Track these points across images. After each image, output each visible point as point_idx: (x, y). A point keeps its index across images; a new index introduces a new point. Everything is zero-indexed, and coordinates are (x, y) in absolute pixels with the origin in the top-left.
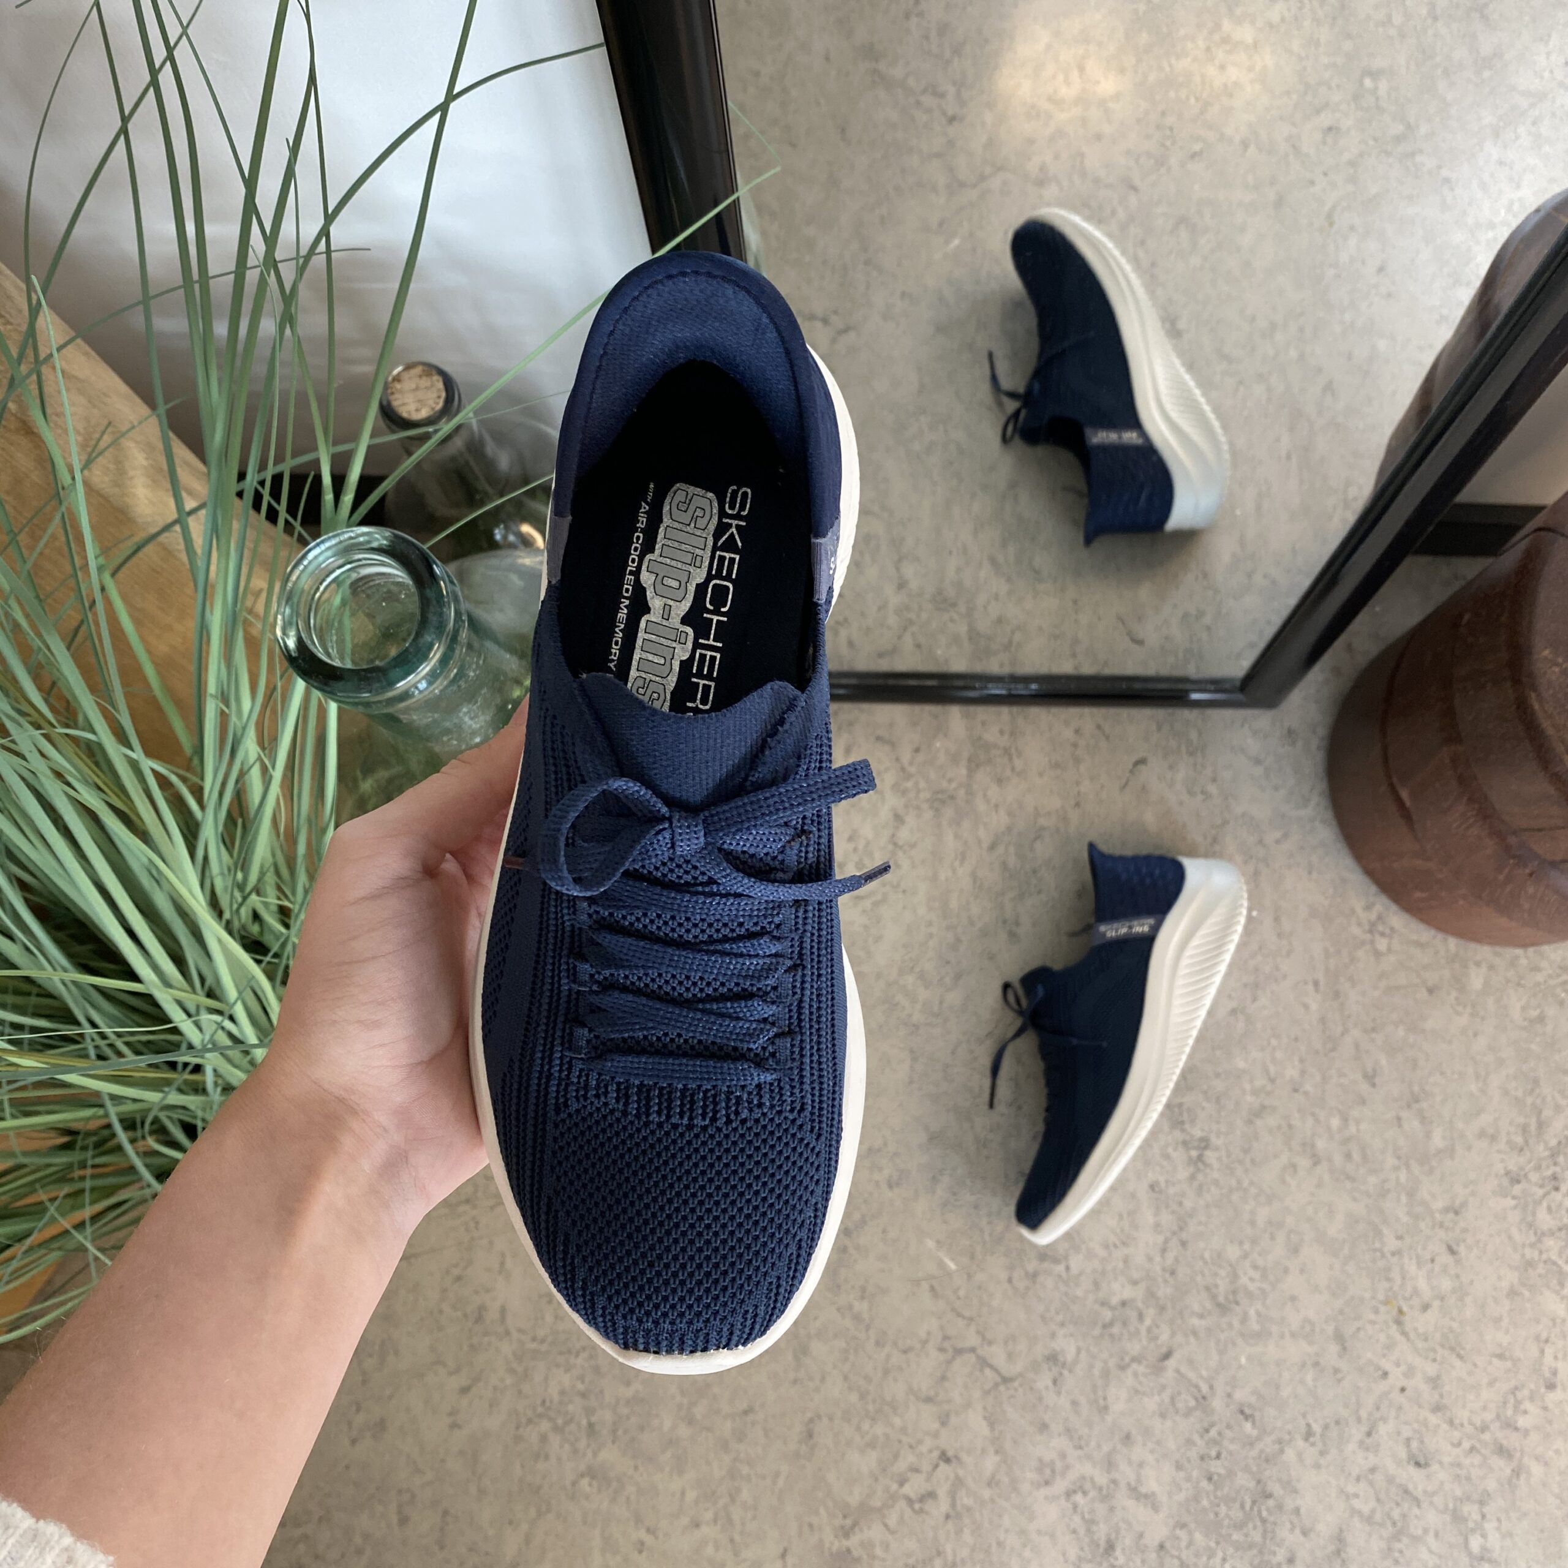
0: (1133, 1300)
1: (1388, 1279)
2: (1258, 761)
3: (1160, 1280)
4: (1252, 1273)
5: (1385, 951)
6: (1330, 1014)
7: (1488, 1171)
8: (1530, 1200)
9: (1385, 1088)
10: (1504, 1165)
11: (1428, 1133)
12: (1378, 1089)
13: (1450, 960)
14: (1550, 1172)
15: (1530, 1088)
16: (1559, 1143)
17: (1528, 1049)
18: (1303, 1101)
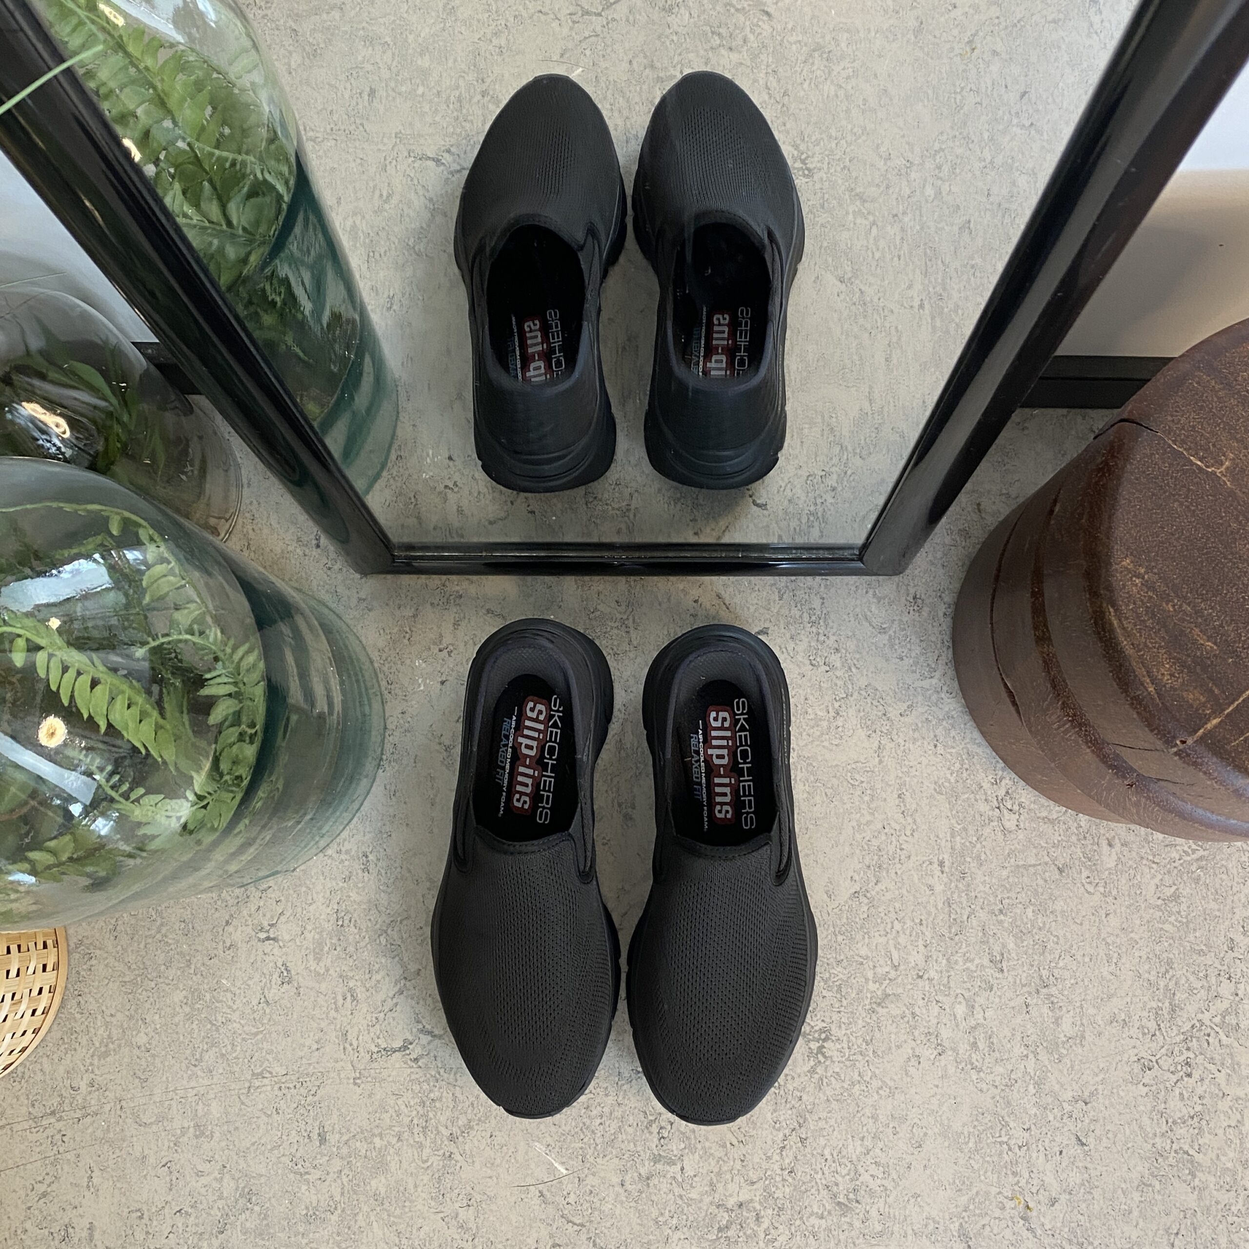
0: (752, 1200)
1: (1014, 1174)
2: (883, 631)
3: (778, 1179)
4: (873, 1169)
5: (1014, 828)
6: (955, 896)
7: (1119, 1058)
8: (1162, 1086)
9: (1013, 973)
10: (1136, 1051)
11: (1057, 1019)
12: (1006, 974)
13: (1081, 837)
14: (1183, 1057)
15: (1163, 970)
16: (1193, 1026)
17: (1162, 929)
18: (927, 988)
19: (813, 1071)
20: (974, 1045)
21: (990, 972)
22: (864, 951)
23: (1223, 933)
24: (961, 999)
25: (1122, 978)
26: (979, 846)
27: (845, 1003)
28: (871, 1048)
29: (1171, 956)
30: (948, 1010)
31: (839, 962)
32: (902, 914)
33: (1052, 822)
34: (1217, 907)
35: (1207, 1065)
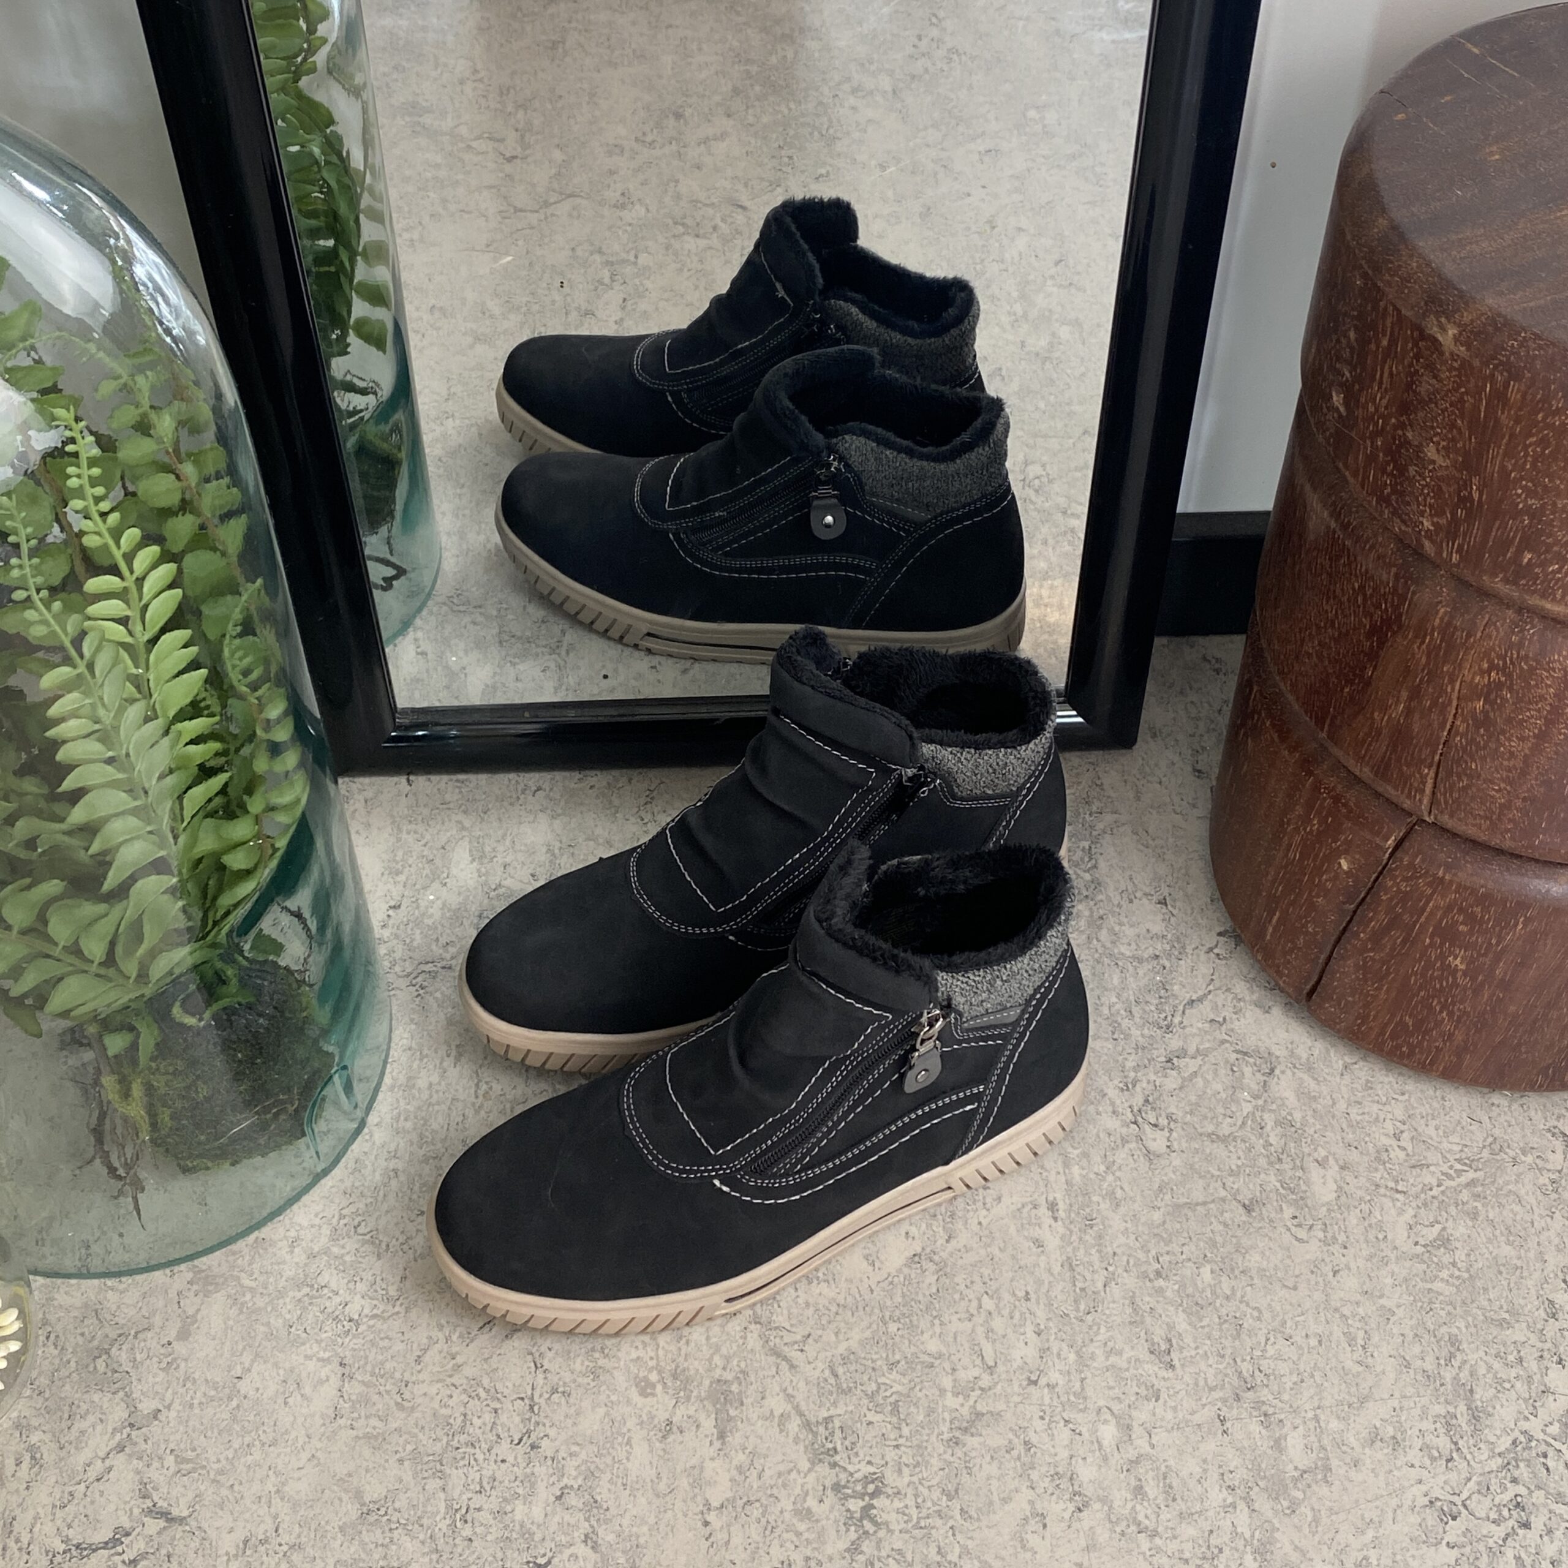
5: (1164, 1149)
6: (1081, 1253)
7: (1394, 1502)
8: (1481, 1547)
9: (1192, 1369)
10: (1423, 1488)
11: (1277, 1441)
12: (1179, 1371)
13: (1272, 1159)
14: (1509, 1495)
15: (1445, 1353)
16: (1514, 1442)
17: (1430, 1290)
18: (1047, 1400)
19: (854, 1549)
20: (1139, 1491)
21: (1151, 1369)
22: (933, 1346)
23: (1533, 1292)
24: (1108, 1416)
25: (1379, 1369)
26: (1110, 1178)
27: (906, 1431)
28: (956, 1505)
29: (1455, 1331)
30: (1086, 1434)
31: (893, 1365)
32: (994, 1285)
33: (1224, 1140)
34: (1513, 1253)
35: (1554, 1506)
